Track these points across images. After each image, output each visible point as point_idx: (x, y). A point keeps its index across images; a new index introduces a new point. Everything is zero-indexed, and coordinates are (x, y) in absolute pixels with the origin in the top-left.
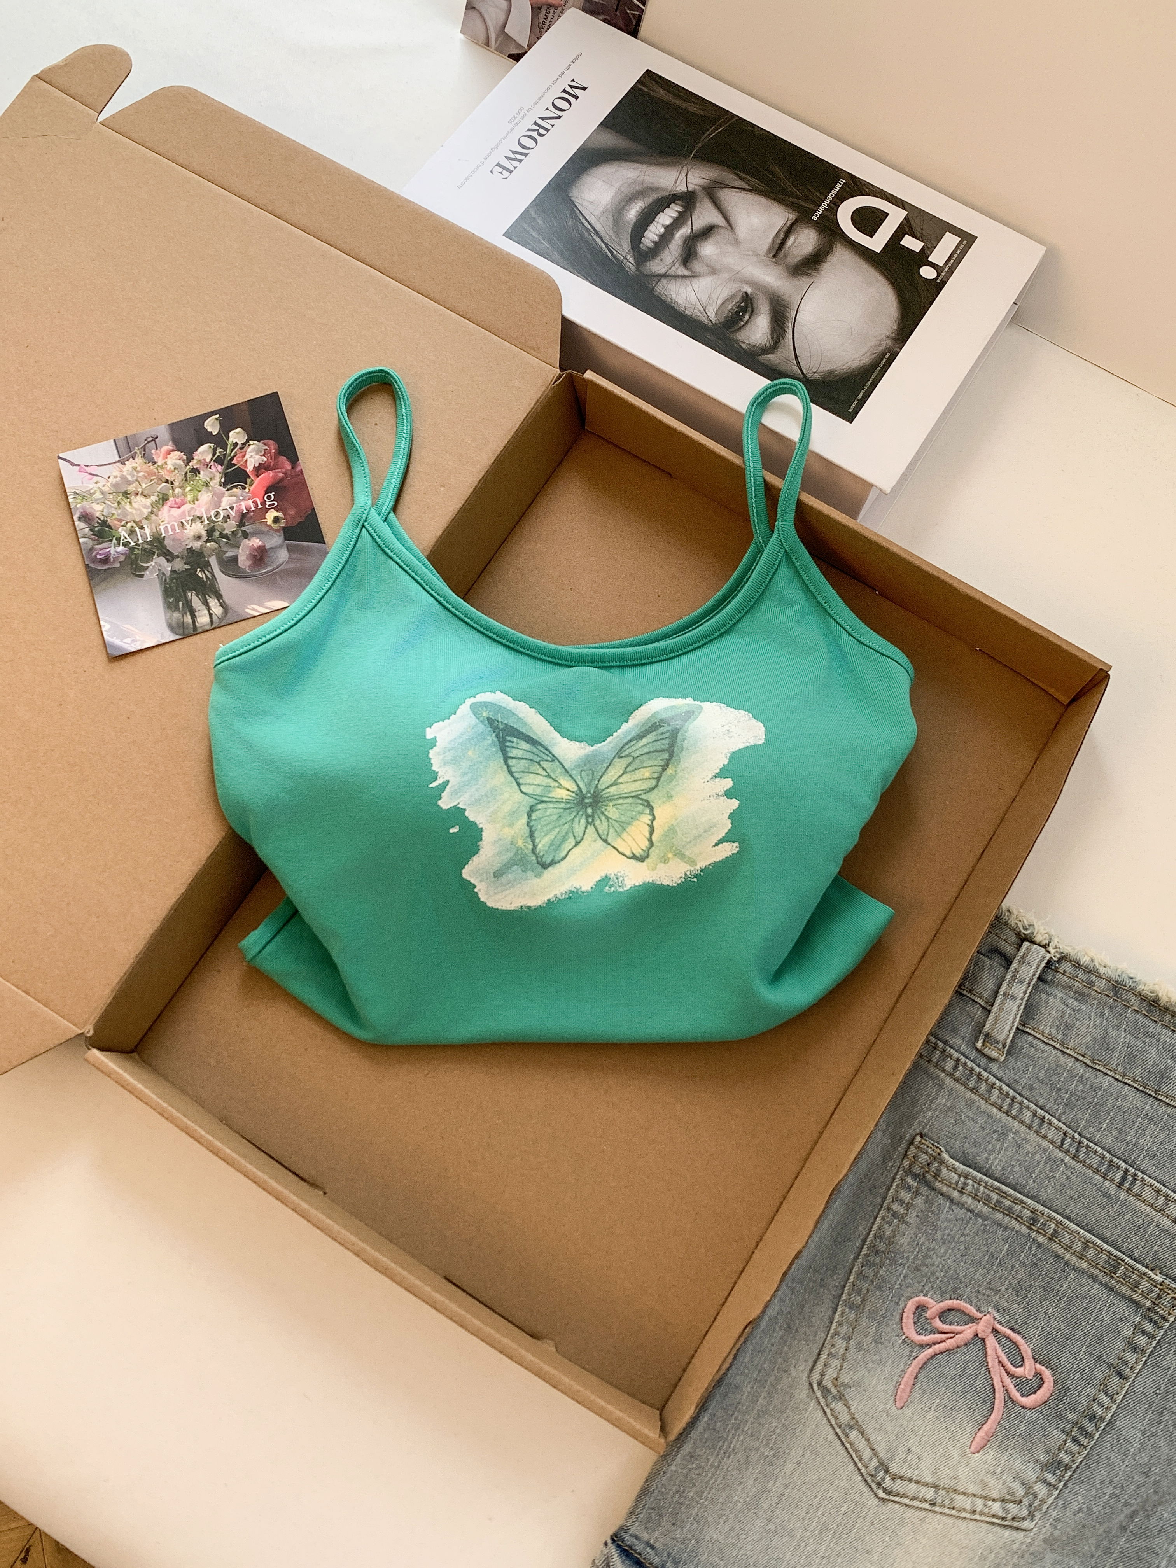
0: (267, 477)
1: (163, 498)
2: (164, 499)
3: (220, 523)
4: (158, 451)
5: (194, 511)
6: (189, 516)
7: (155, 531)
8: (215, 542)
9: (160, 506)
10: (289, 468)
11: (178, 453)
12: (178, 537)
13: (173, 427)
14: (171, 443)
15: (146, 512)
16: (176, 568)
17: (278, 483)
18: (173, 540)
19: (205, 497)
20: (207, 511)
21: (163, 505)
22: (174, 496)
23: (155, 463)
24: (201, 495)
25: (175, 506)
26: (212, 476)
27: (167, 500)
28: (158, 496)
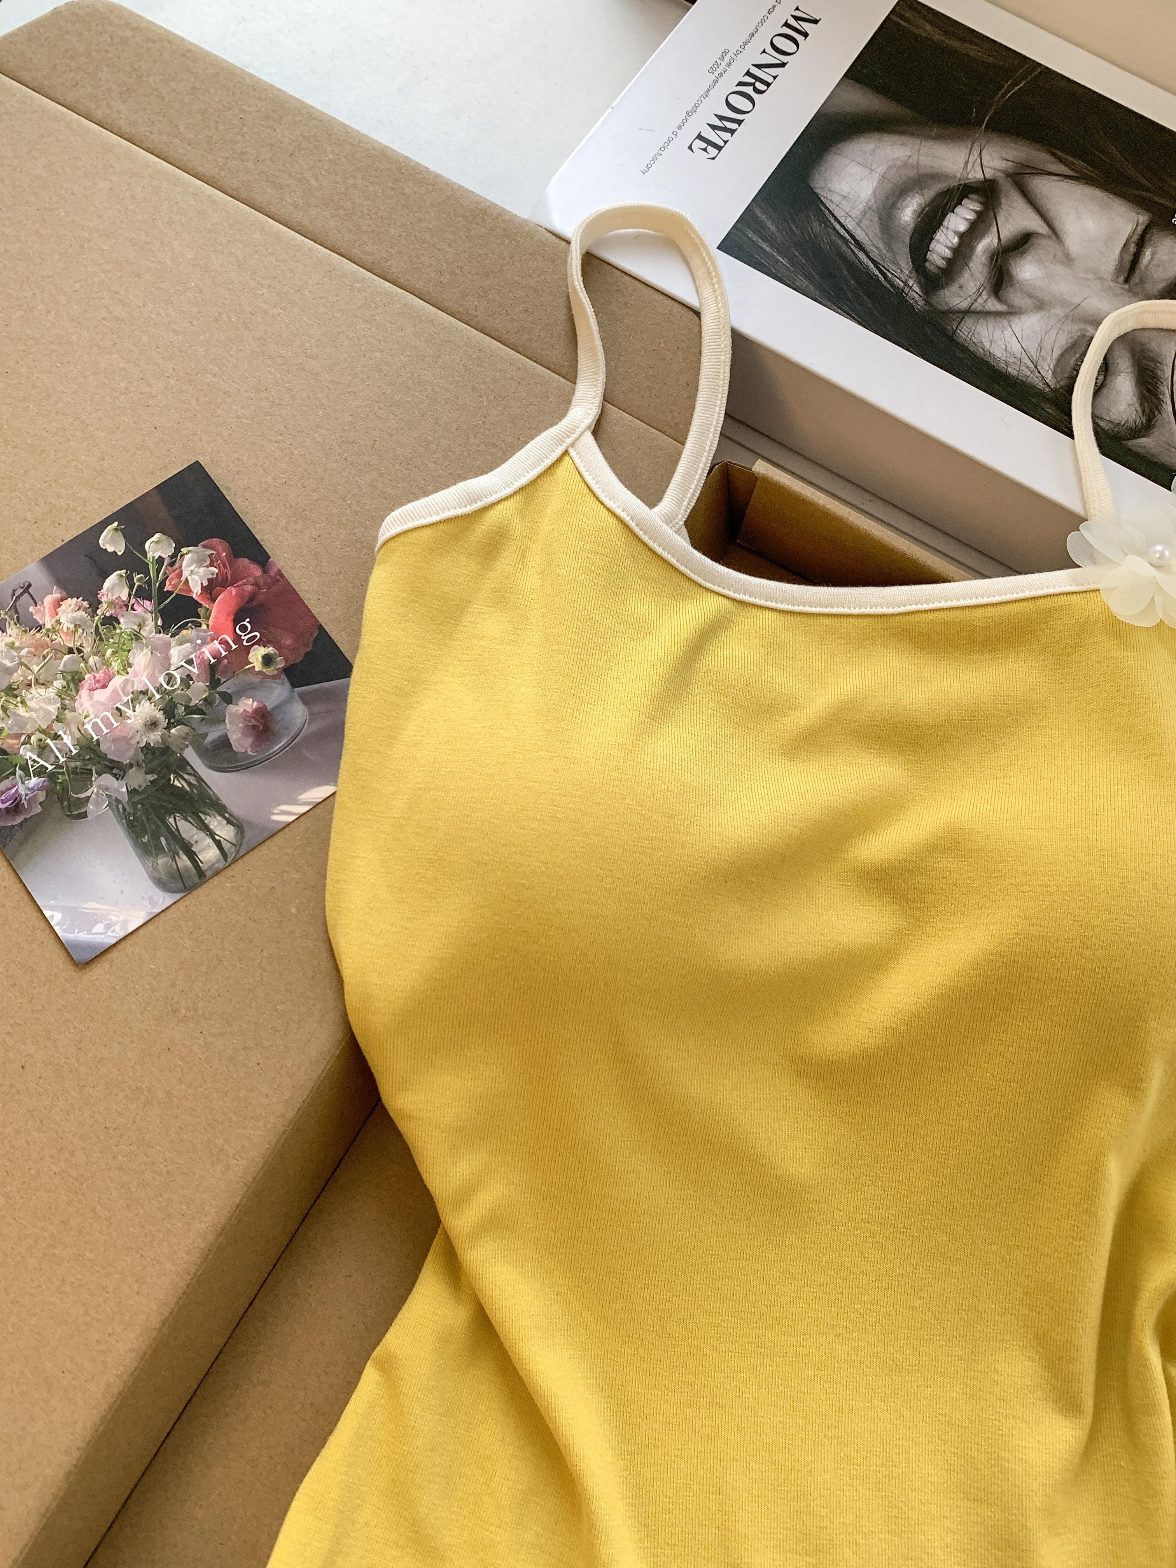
0: (228, 598)
1: (73, 678)
2: (75, 680)
3: (179, 692)
4: (39, 607)
5: (129, 684)
6: (126, 695)
7: (78, 735)
8: (183, 724)
9: (74, 693)
10: (258, 572)
11: (72, 602)
12: (118, 733)
13: (50, 561)
14: (55, 587)
15: (53, 709)
16: (135, 784)
17: (248, 602)
18: (115, 740)
19: (141, 658)
20: (152, 678)
21: (77, 691)
22: (90, 670)
23: (40, 627)
24: (134, 655)
25: (97, 685)
26: (138, 621)
27: (82, 679)
28: (64, 677)
